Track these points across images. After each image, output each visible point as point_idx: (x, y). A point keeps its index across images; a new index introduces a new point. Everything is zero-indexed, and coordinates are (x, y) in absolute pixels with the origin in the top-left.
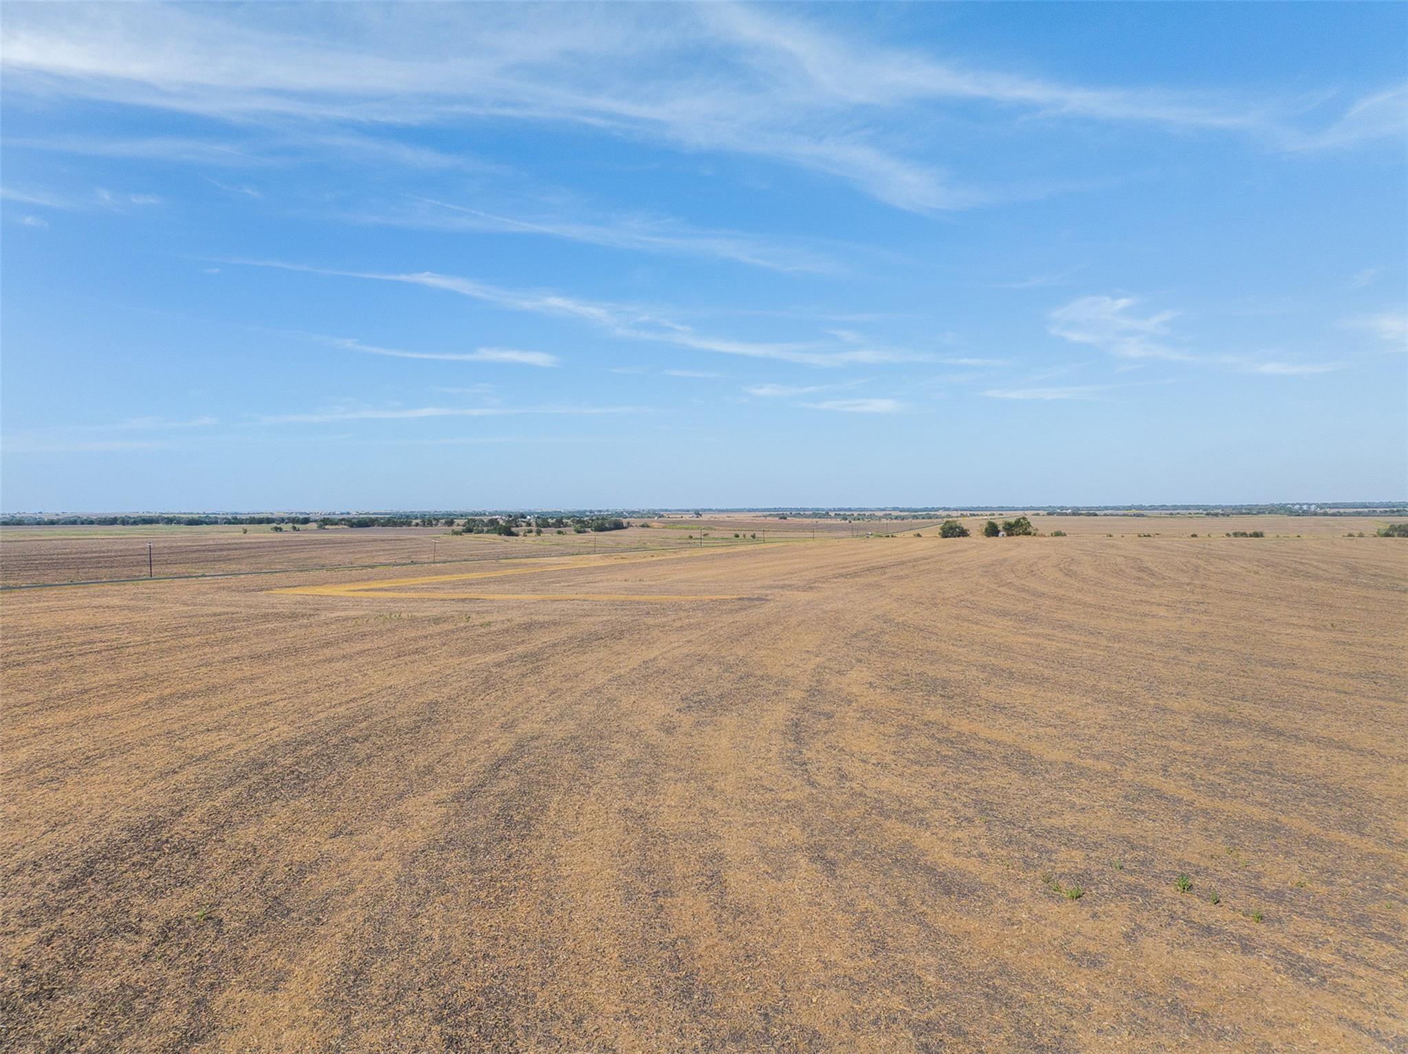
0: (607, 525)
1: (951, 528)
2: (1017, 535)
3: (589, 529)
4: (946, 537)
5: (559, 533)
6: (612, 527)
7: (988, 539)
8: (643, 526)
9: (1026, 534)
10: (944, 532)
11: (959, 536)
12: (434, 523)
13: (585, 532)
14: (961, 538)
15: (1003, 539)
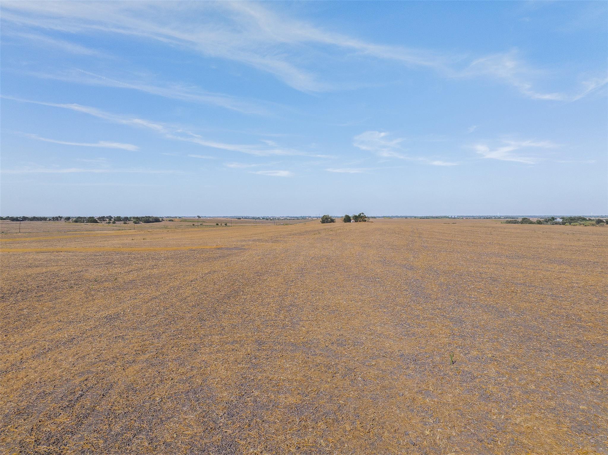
0: (151, 220)
1: (326, 219)
2: (360, 221)
3: (141, 222)
4: (324, 223)
5: (125, 223)
6: (154, 221)
7: (346, 223)
8: (170, 221)
9: (364, 221)
10: (323, 221)
11: (331, 222)
12: (59, 219)
13: (139, 223)
14: (332, 223)
15: (353, 223)
